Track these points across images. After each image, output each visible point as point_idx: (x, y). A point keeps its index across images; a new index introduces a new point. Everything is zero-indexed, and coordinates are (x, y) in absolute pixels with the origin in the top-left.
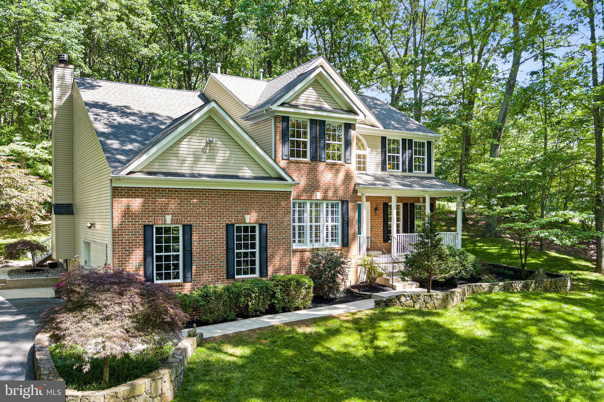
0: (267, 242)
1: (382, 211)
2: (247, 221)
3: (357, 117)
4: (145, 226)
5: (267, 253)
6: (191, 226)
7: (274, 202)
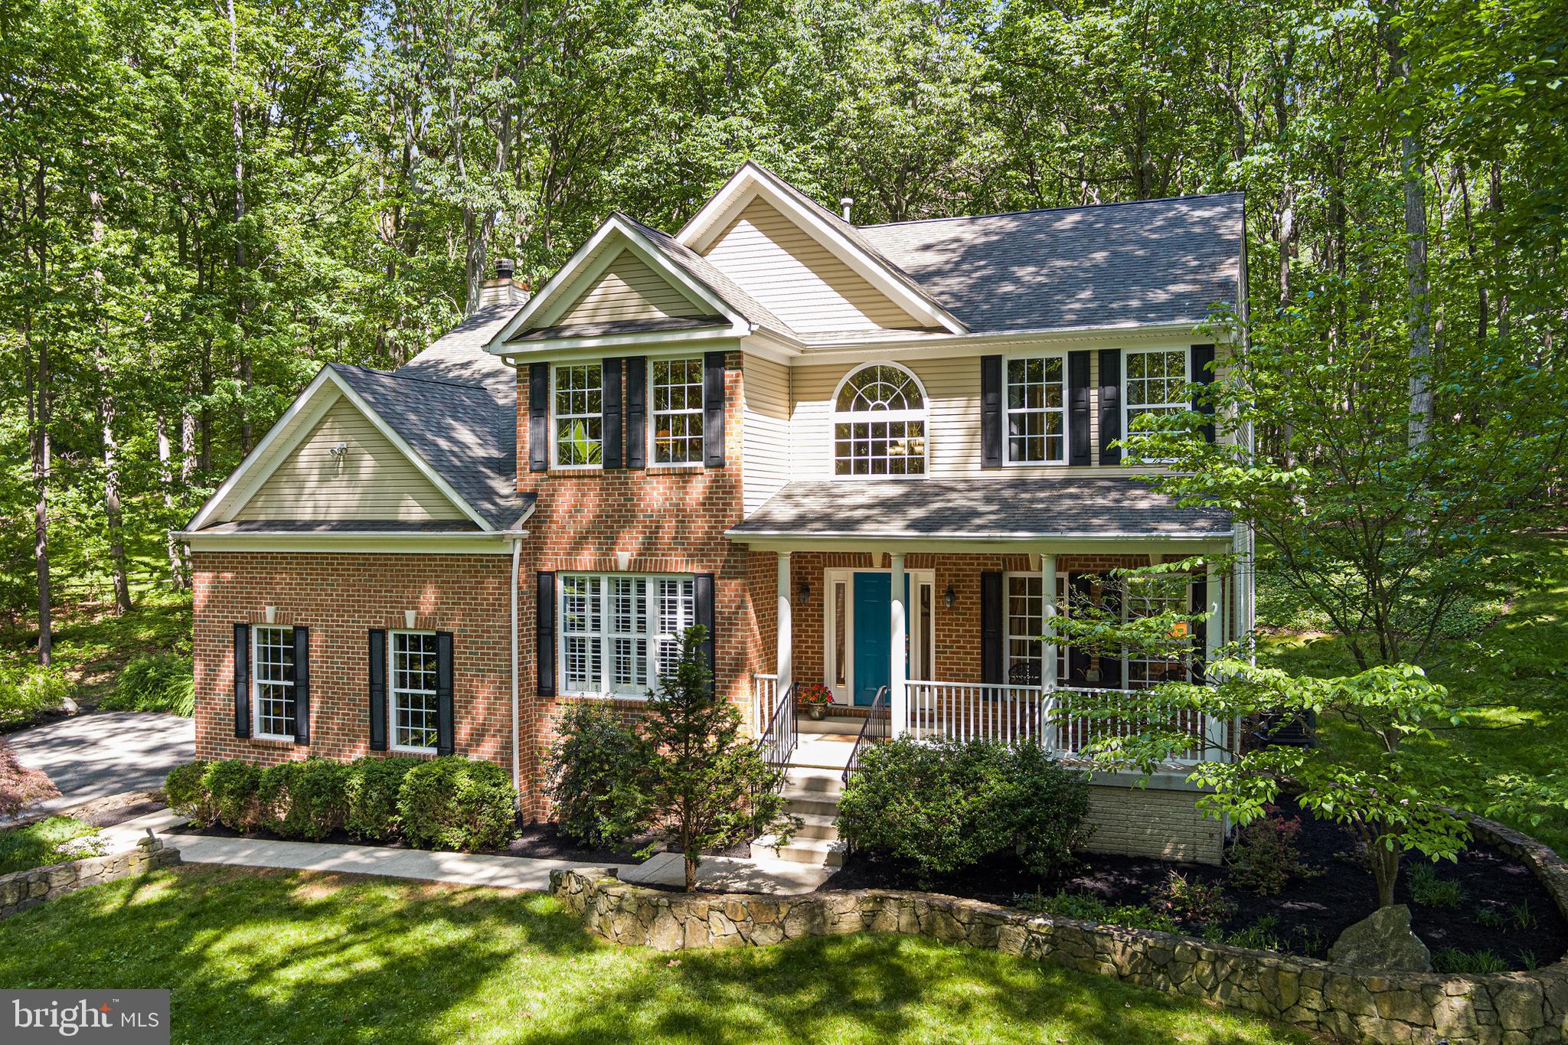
0: (452, 675)
1: (977, 598)
2: (410, 624)
3: (728, 333)
4: (236, 626)
5: (452, 701)
6: (306, 629)
7: (469, 582)
